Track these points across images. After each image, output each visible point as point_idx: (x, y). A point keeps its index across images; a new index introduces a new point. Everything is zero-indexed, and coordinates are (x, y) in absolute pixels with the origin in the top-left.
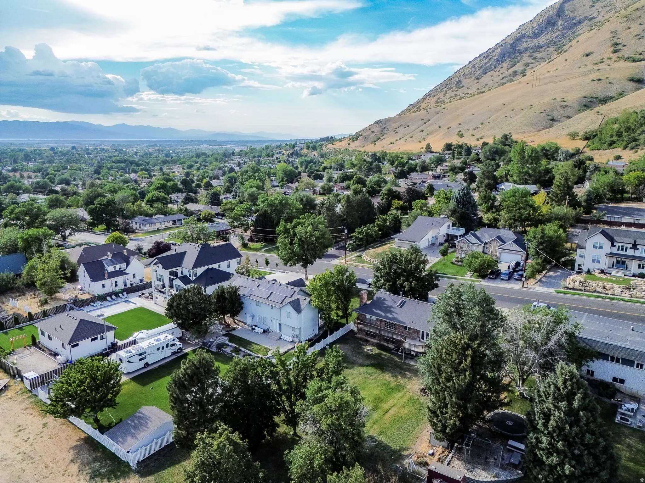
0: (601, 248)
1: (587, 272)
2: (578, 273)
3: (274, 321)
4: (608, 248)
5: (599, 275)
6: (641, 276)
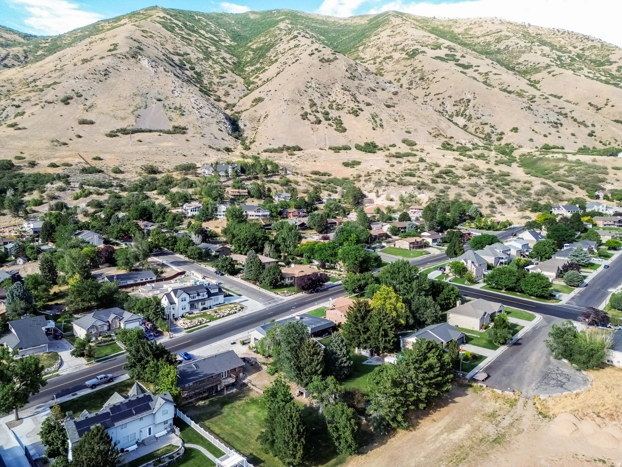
0: (185, 300)
1: (183, 317)
2: (176, 319)
3: (143, 430)
4: (188, 299)
5: (191, 316)
6: (205, 309)
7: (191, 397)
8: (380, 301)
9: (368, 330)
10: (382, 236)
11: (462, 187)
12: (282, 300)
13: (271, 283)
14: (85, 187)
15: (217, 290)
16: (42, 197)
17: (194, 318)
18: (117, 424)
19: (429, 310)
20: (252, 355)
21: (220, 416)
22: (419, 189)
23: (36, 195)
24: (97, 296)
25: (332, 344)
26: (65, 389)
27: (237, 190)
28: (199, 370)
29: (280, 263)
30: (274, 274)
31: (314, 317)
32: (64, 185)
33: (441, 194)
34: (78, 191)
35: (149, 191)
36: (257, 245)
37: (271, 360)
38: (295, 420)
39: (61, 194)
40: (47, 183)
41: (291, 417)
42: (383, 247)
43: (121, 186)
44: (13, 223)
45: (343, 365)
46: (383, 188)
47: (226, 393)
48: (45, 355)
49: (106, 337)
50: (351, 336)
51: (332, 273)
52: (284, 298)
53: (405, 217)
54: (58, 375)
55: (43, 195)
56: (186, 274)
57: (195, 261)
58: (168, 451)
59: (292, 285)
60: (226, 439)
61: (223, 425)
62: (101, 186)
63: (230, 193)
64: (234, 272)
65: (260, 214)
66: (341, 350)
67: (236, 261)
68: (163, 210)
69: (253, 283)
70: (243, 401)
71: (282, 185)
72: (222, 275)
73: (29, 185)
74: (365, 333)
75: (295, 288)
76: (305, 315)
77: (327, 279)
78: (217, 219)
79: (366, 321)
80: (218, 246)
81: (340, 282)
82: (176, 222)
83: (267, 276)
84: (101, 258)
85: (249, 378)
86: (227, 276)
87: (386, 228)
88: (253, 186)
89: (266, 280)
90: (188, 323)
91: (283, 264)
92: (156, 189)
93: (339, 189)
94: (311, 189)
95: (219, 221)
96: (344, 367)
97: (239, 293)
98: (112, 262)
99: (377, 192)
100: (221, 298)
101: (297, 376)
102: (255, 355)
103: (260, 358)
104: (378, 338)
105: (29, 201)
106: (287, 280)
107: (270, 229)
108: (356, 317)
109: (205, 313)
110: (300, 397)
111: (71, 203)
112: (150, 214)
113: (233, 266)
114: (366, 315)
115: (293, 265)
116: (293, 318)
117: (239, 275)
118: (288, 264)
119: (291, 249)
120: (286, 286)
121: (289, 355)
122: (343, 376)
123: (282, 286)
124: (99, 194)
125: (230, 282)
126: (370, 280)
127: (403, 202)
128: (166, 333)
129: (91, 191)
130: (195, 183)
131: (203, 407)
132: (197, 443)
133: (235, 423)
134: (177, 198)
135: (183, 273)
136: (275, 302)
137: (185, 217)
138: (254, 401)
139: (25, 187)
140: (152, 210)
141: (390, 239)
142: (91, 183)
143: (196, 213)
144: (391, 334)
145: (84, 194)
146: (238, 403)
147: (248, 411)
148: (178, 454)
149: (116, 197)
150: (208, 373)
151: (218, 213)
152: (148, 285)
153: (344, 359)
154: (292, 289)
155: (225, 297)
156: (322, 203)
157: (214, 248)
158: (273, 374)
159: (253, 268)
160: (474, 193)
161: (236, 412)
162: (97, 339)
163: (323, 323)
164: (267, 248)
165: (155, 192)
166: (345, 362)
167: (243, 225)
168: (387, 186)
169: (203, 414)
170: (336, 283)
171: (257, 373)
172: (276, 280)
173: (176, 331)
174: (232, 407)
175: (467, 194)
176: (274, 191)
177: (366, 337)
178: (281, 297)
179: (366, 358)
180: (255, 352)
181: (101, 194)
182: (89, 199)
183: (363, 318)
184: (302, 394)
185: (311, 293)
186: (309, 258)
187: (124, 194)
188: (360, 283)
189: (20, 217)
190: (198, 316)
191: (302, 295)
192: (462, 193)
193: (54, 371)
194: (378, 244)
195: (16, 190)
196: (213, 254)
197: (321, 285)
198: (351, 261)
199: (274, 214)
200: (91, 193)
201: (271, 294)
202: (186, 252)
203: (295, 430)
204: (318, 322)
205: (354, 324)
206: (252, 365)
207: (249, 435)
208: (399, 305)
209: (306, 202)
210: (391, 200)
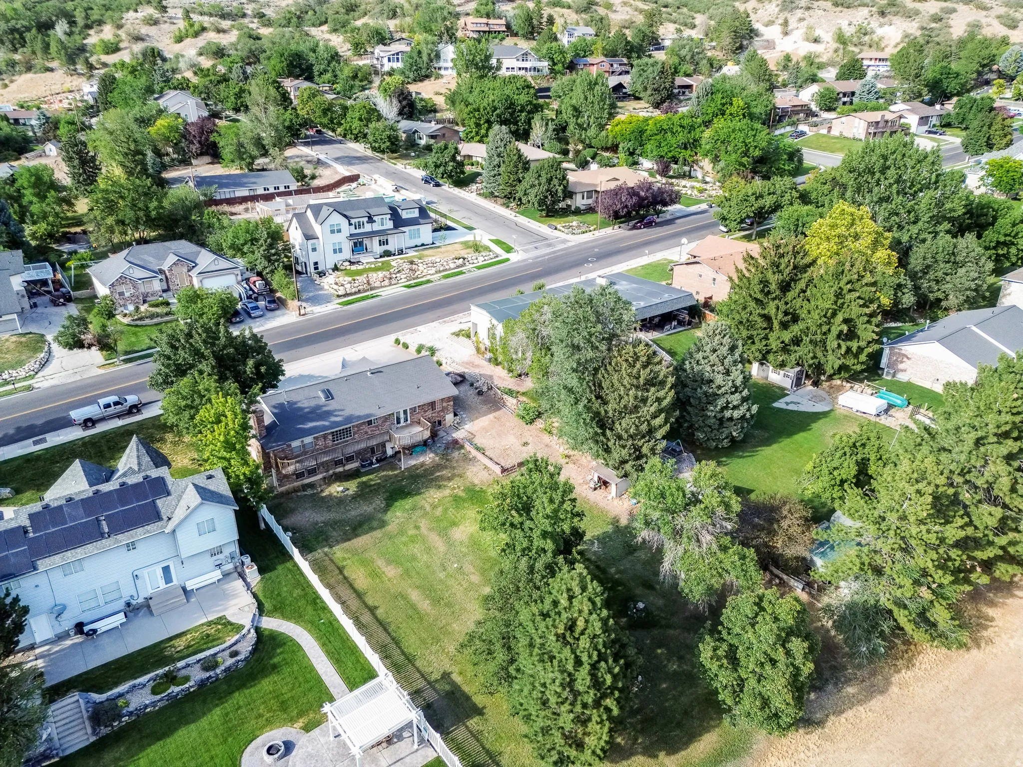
0: (339, 231)
1: (336, 268)
2: (322, 274)
3: (145, 573)
4: (346, 230)
5: (354, 268)
6: (387, 254)
7: (312, 472)
8: (825, 244)
9: (795, 319)
10: (798, 113)
11: (985, 8)
12: (565, 241)
13: (542, 202)
14: (195, 17)
15: (416, 214)
16: (117, 36)
17: (359, 273)
18: (43, 564)
19: (961, 271)
20: (482, 368)
21: (378, 534)
22: (882, 14)
23: (108, 33)
24: (147, 216)
25: (699, 356)
26: (24, 425)
27: (485, 20)
28: (332, 405)
29: (565, 165)
30: (549, 181)
31: (644, 283)
32: (156, 15)
33: (933, 25)
34: (182, 24)
35: (314, 25)
36: (516, 123)
37: (529, 384)
38: (584, 643)
39: (152, 31)
40: (128, 9)
41: (571, 627)
42: (803, 134)
43: (262, 16)
44: (68, 86)
45: (728, 414)
46: (799, 13)
47: (407, 463)
48: (14, 339)
49: (157, 306)
50: (745, 333)
51: (684, 186)
52: (570, 237)
53: (853, 70)
54: (30, 388)
55: (120, 32)
56: (361, 180)
57: (385, 156)
58: (208, 640)
59: (591, 210)
60: (380, 612)
61: (380, 563)
62: (223, 16)
63: (470, 27)
64: (462, 181)
65: (528, 65)
66: (728, 373)
67: (470, 157)
68: (333, 57)
69: (503, 205)
70: (447, 492)
71: (579, 11)
72: (438, 185)
73: (95, 15)
74: (784, 326)
75: (599, 217)
76: (620, 275)
77: (675, 198)
78: (439, 77)
79: (790, 295)
80: (433, 127)
81: (704, 206)
82: (357, 83)
83: (532, 186)
84: (192, 143)
85: (468, 426)
86: (448, 188)
87: (808, 95)
88: (517, 11)
89: (531, 197)
90: (345, 283)
91: (572, 166)
92: (326, 22)
93: (700, 19)
94: (640, 19)
95: (444, 80)
96: (731, 419)
97: (467, 223)
98: (212, 152)
99: (786, 23)
100: (425, 233)
101: (595, 439)
102: (489, 369)
103: (501, 377)
104: (824, 343)
105: (94, 45)
106: (579, 197)
107: (549, 97)
108: (765, 283)
109: (388, 263)
110: (601, 492)
111: (169, 49)
112: (310, 67)
113: (461, 164)
114: (794, 280)
115: (594, 166)
116: (591, 282)
117: (474, 187)
118: (584, 165)
119: (592, 132)
120: (577, 212)
121: (573, 382)
122: (726, 444)
123: (567, 212)
124: (219, 31)
125: (451, 200)
126: (787, 196)
127: (844, 43)
128: (293, 304)
129: (206, 25)
130: (402, 8)
131: (340, 502)
132: (296, 616)
133: (414, 558)
134: (365, 37)
135: (354, 178)
136: (549, 245)
137: (376, 73)
138: (475, 495)
139: (87, 17)
140: (312, 58)
141: (815, 119)
142: (206, 9)
143: (398, 65)
144: (867, 332)
145: (191, 31)
146: (432, 496)
147: (454, 524)
148: (234, 654)
149: (250, 37)
150: (357, 413)
151: (442, 64)
152: (278, 199)
153: (735, 399)
154: (589, 218)
155: (435, 230)
156: (663, 48)
157: (425, 129)
158: (532, 422)
159: (502, 169)
160: (1013, 20)
161: (423, 524)
162: (137, 308)
163: (666, 297)
164: (538, 131)
165: (325, 28)
166: (735, 408)
167: (487, 83)
168: (808, 8)
169: (334, 524)
170: (693, 209)
171: (491, 416)
172: (554, 194)
173: (316, 300)
174: (414, 509)
175: (996, 23)
176: (559, 21)
177: (787, 336)
178: (563, 236)
179: (781, 393)
180: (490, 360)
181: (224, 31)
182: (201, 41)
183: (785, 287)
184: (605, 484)
185: (634, 228)
186: (632, 154)
187: (265, 31)
188: (761, 202)
189: (79, 74)
190: (370, 270)
191: (614, 232)
192: (984, 21)
193: (25, 379)
194: (788, 129)
195: (72, 23)
196: (423, 142)
197: (658, 213)
198: (734, 156)
199: (559, 67)
200: (204, 29)
201: (542, 228)
202: (365, 136)
203: (583, 679)
204: (652, 294)
205: (757, 301)
206: (480, 393)
207: (449, 605)
208: (882, 254)
209: (628, 42)
210: (816, 41)
